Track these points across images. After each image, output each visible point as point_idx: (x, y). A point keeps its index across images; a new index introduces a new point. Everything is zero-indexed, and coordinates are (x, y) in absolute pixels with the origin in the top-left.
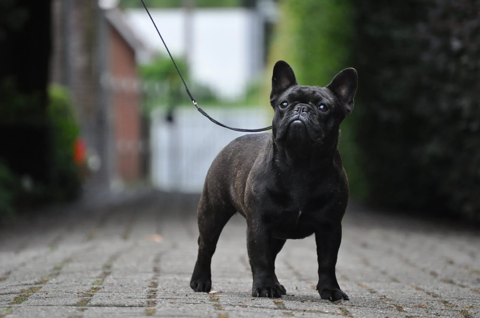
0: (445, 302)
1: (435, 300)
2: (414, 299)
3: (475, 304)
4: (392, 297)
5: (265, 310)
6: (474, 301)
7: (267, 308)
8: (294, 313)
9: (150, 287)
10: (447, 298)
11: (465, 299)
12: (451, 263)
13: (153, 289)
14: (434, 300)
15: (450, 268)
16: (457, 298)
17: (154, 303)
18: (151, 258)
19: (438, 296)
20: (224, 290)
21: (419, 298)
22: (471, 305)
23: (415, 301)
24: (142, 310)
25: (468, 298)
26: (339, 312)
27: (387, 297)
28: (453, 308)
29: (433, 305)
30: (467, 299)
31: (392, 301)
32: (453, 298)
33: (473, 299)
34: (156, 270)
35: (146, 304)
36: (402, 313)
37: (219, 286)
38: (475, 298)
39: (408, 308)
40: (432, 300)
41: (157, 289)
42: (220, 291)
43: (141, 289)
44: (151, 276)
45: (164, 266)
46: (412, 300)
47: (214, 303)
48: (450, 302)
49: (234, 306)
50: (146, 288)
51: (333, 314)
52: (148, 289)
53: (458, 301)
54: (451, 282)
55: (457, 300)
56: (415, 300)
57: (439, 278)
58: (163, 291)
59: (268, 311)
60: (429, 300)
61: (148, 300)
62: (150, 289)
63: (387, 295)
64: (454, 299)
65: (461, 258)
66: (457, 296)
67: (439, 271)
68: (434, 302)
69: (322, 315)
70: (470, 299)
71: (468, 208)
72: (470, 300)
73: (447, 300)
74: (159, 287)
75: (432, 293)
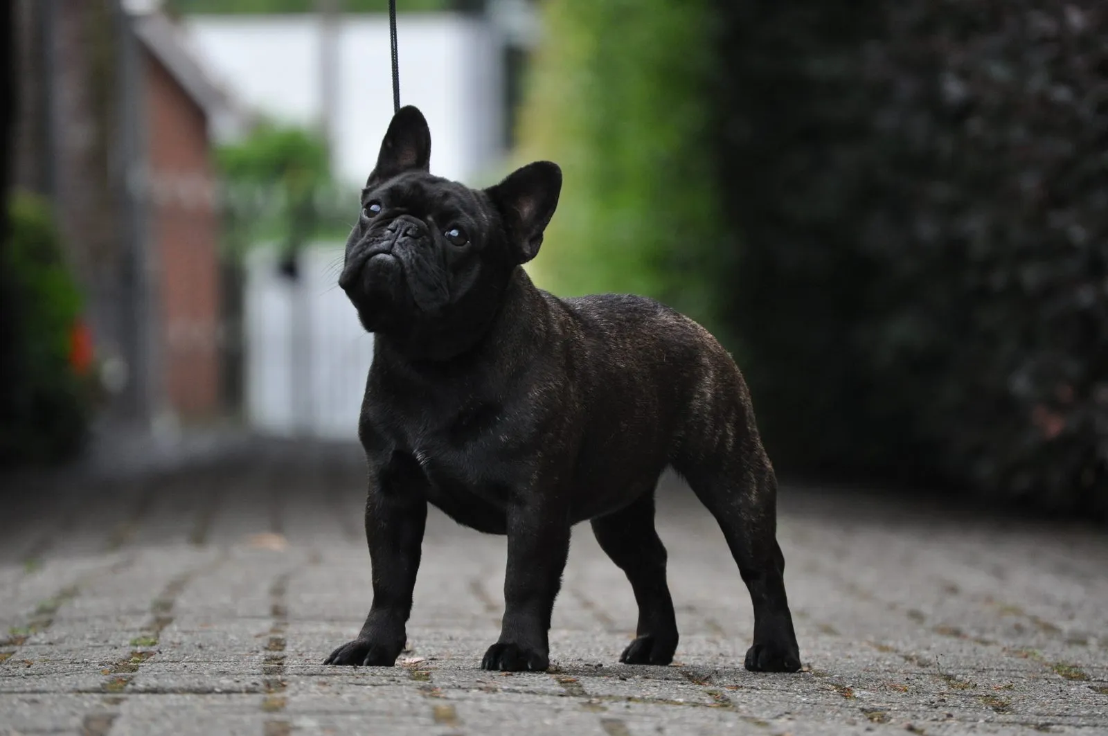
0: (948, 678)
1: (925, 672)
2: (876, 671)
3: (1015, 680)
4: (825, 667)
5: (538, 698)
6: (1013, 673)
7: (544, 693)
8: (605, 703)
9: (266, 649)
10: (951, 668)
11: (992, 669)
12: (953, 590)
13: (276, 654)
14: (923, 674)
15: (952, 601)
16: (974, 669)
17: (282, 685)
18: (265, 586)
19: (930, 665)
20: (439, 654)
21: (888, 668)
22: (1006, 682)
23: (879, 676)
24: (255, 699)
25: (998, 667)
26: (708, 700)
27: (816, 667)
28: (968, 691)
29: (922, 683)
30: (997, 670)
31: (827, 676)
32: (964, 669)
33: (1011, 671)
34: (277, 612)
35: (262, 685)
36: (852, 703)
37: (427, 645)
38: (1015, 668)
39: (864, 692)
40: (916, 672)
41: (285, 653)
42: (430, 657)
43: (246, 655)
44: (267, 625)
45: (295, 602)
46: (873, 674)
47: (421, 683)
48: (959, 677)
49: (467, 690)
50: (258, 652)
51: (695, 705)
52: (262, 653)
53: (977, 676)
54: (957, 633)
55: (974, 672)
56: (879, 674)
57: (929, 623)
58: (298, 657)
59: (548, 700)
60: (911, 674)
61: (267, 678)
62: (269, 653)
63: (813, 663)
64: (968, 671)
65: (974, 580)
66: (975, 664)
67: (927, 609)
68: (922, 676)
69: (670, 707)
70: (1003, 670)
71: (985, 470)
72: (1004, 673)
73: (950, 672)
74: (289, 650)
75: (918, 657)
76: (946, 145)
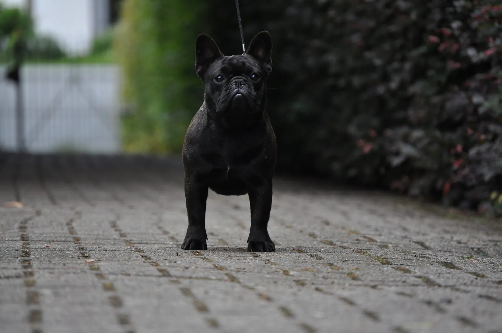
0: (331, 265)
1: (320, 262)
2: (299, 262)
3: (360, 265)
4: (276, 261)
5: (150, 278)
6: (358, 262)
7: (151, 275)
8: (181, 280)
9: (21, 256)
10: (331, 260)
11: (349, 260)
12: (327, 223)
13: (26, 258)
14: (319, 263)
15: (327, 228)
16: (341, 260)
17: (31, 274)
19: (322, 259)
20: (102, 258)
21: (304, 261)
22: (356, 266)
23: (300, 265)
24: (20, 281)
25: (352, 259)
26: (226, 278)
27: (272, 261)
28: (340, 271)
29: (319, 267)
30: (351, 261)
31: (278, 265)
32: (337, 260)
33: (358, 261)
34: (23, 238)
35: (23, 274)
36: (289, 277)
37: (96, 254)
38: (359, 259)
39: (295, 272)
40: (316, 262)
41: (30, 258)
42: (97, 259)
43: (12, 259)
44: (20, 244)
45: (33, 233)
46: (297, 264)
47: (95, 272)
48: (335, 264)
49: (116, 275)
50: (18, 258)
51: (220, 280)
52: (20, 258)
53: (343, 263)
54: (331, 243)
55: (341, 262)
56: (300, 263)
57: (318, 239)
58: (37, 260)
59: (154, 279)
60: (314, 263)
61: (25, 270)
62: (23, 258)
63: (270, 259)
64: (338, 261)
65: (336, 218)
66: (341, 258)
67: (317, 233)
68: (319, 264)
69: (209, 281)
70: (354, 260)
71: (336, 167)
72: (354, 262)
73: (331, 262)
74: (32, 256)
75: (316, 256)
76: (318, 22)
